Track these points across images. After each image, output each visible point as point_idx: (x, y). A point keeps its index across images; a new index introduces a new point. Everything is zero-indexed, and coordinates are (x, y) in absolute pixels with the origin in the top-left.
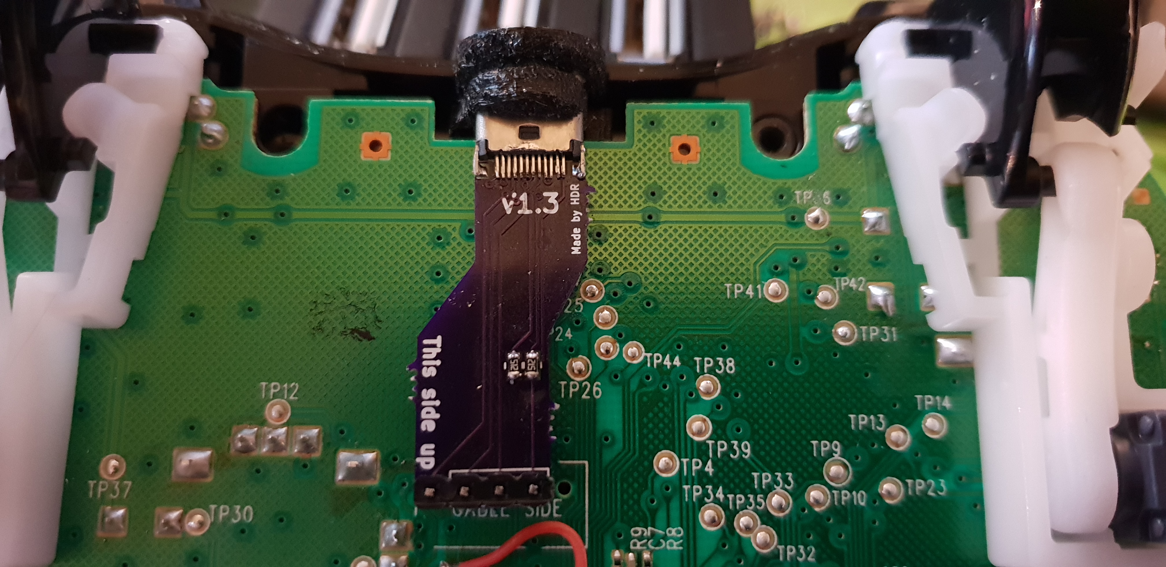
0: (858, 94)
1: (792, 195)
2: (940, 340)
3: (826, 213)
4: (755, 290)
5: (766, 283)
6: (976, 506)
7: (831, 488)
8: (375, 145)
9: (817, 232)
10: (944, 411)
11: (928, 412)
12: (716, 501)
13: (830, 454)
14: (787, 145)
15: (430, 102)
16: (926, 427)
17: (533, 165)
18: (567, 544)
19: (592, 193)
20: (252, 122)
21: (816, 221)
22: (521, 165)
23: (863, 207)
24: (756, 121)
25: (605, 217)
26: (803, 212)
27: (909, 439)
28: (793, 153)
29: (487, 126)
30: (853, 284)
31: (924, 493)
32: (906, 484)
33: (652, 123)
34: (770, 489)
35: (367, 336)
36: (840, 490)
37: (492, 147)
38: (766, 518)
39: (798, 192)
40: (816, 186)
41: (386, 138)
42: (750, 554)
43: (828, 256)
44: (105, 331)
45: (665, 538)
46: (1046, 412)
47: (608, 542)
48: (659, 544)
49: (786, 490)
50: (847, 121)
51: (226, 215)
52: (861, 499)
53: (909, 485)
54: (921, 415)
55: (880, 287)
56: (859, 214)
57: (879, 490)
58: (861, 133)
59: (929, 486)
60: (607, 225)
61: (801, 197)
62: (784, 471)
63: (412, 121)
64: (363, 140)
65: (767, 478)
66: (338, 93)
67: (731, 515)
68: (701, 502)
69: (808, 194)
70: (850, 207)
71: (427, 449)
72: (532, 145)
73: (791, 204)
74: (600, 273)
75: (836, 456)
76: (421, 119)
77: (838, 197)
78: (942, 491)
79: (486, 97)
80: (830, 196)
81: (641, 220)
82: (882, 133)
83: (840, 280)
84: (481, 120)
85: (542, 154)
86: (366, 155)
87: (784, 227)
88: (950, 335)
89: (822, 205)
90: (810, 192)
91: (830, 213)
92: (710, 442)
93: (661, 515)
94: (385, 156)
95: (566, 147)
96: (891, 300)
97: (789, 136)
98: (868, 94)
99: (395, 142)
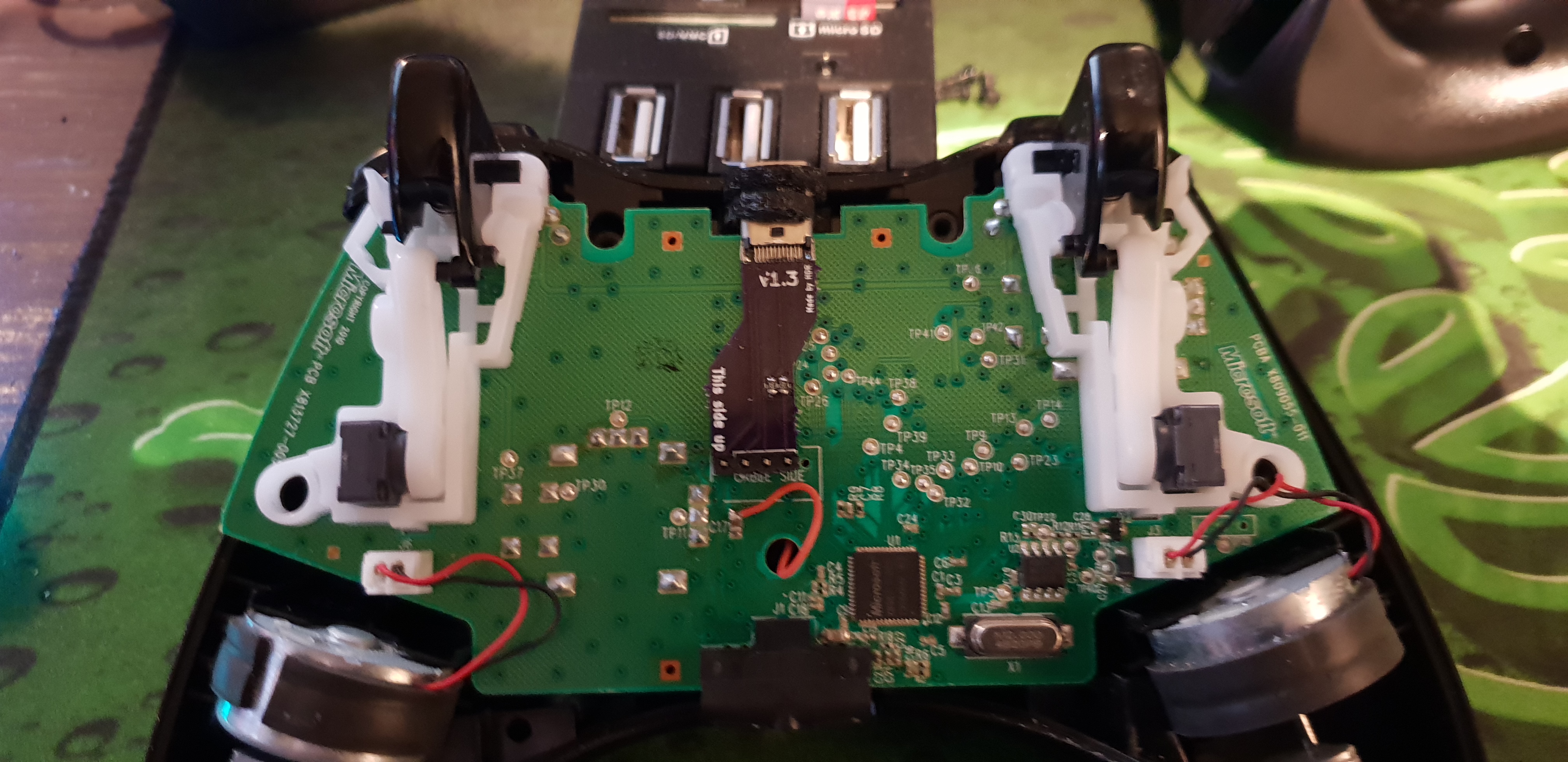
0: (1001, 196)
1: (954, 268)
2: (1054, 363)
3: (977, 280)
4: (930, 333)
5: (936, 328)
6: (1078, 472)
7: (979, 460)
8: (672, 241)
9: (971, 293)
10: (1057, 411)
11: (1046, 411)
12: (905, 470)
13: (978, 439)
14: (952, 234)
15: (707, 209)
16: (1044, 421)
17: (780, 253)
18: (809, 497)
19: (819, 271)
20: (586, 226)
21: (970, 285)
22: (772, 253)
23: (1003, 275)
24: (930, 216)
25: (828, 286)
26: (961, 279)
27: (1032, 429)
28: (955, 239)
29: (749, 229)
30: (995, 327)
31: (1042, 463)
32: (1030, 459)
33: (859, 220)
34: (939, 461)
35: (674, 369)
36: (985, 461)
37: (753, 243)
38: (937, 480)
39: (958, 266)
40: (971, 262)
41: (679, 235)
42: (925, 502)
43: (979, 309)
44: (497, 370)
45: (871, 493)
46: (1115, 408)
47: (835, 496)
48: (866, 497)
49: (949, 461)
50: (992, 215)
51: (575, 290)
52: (999, 467)
53: (1032, 459)
54: (1041, 414)
55: (1011, 328)
56: (1000, 279)
57: (1011, 462)
58: (1001, 224)
59: (1045, 459)
60: (829, 292)
61: (960, 269)
62: (947, 450)
63: (696, 223)
64: (663, 237)
65: (936, 455)
66: (644, 204)
67: (913, 477)
68: (894, 470)
69: (965, 267)
70: (994, 275)
71: (719, 439)
72: (778, 240)
73: (954, 274)
74: (825, 323)
75: (983, 440)
76: (702, 221)
77: (986, 268)
78: (1054, 462)
79: (749, 211)
80: (981, 268)
81: (851, 288)
82: (1017, 224)
83: (986, 325)
84: (744, 225)
85: (785, 245)
86: (666, 247)
87: (949, 290)
88: (1061, 360)
89: (975, 274)
90: (966, 266)
91: (981, 280)
92: (900, 433)
93: (868, 479)
94: (679, 247)
95: (802, 242)
96: (1019, 337)
97: (954, 226)
98: (1007, 195)
99: (685, 238)
